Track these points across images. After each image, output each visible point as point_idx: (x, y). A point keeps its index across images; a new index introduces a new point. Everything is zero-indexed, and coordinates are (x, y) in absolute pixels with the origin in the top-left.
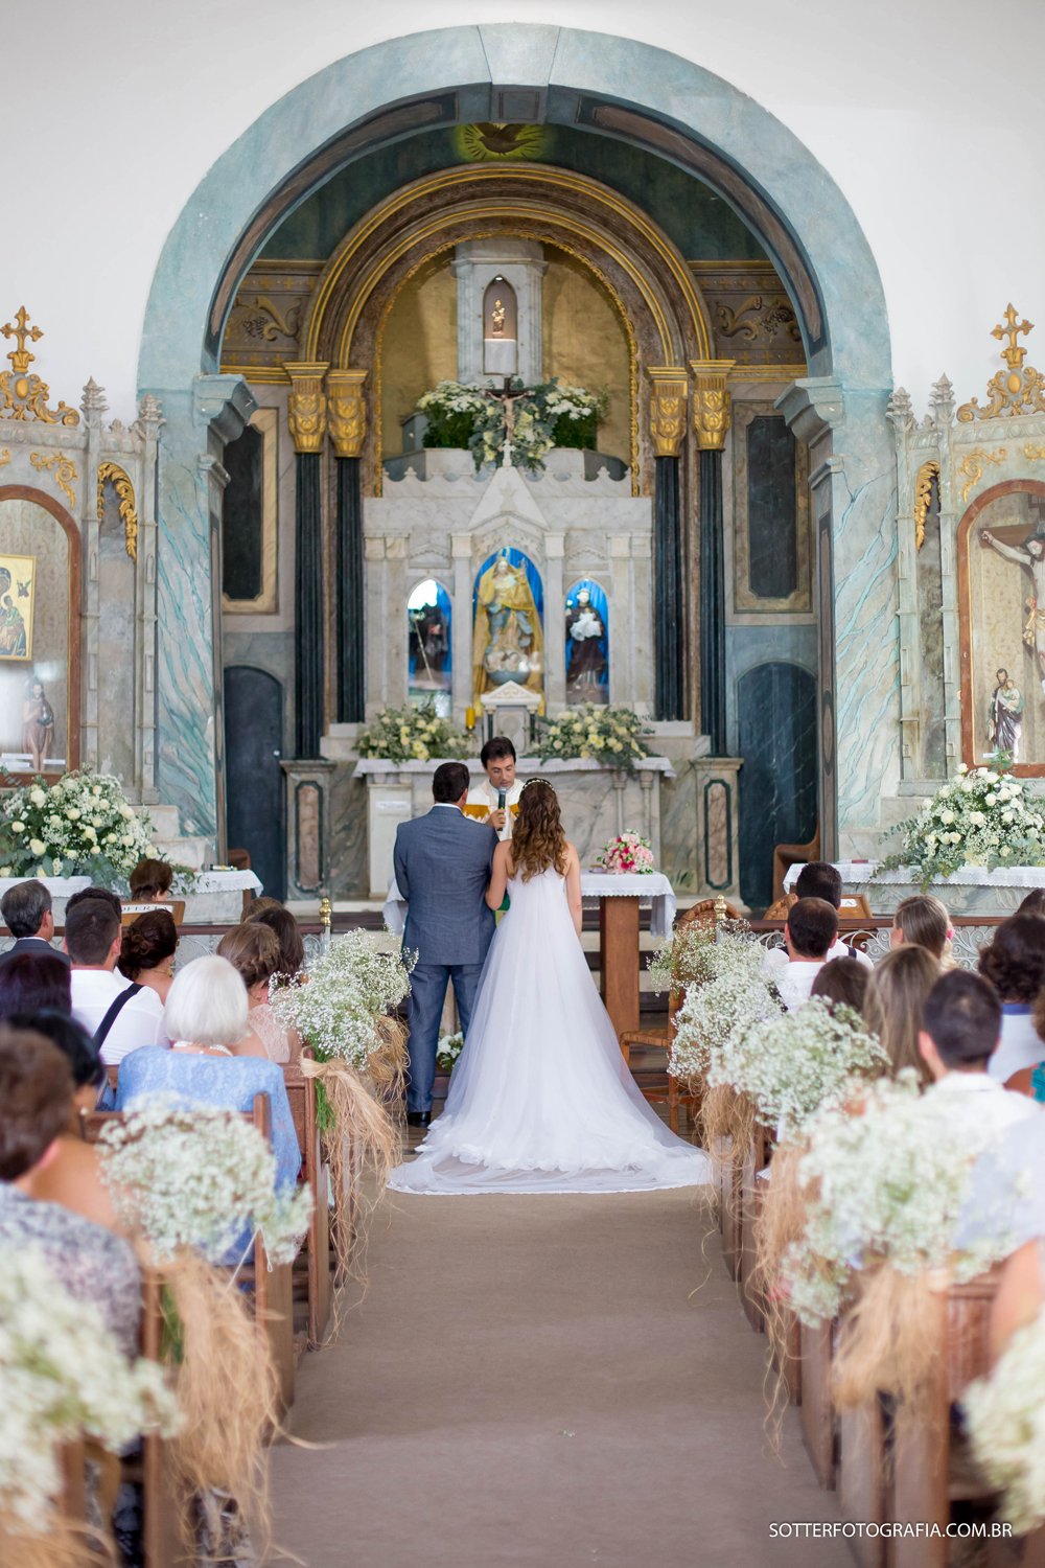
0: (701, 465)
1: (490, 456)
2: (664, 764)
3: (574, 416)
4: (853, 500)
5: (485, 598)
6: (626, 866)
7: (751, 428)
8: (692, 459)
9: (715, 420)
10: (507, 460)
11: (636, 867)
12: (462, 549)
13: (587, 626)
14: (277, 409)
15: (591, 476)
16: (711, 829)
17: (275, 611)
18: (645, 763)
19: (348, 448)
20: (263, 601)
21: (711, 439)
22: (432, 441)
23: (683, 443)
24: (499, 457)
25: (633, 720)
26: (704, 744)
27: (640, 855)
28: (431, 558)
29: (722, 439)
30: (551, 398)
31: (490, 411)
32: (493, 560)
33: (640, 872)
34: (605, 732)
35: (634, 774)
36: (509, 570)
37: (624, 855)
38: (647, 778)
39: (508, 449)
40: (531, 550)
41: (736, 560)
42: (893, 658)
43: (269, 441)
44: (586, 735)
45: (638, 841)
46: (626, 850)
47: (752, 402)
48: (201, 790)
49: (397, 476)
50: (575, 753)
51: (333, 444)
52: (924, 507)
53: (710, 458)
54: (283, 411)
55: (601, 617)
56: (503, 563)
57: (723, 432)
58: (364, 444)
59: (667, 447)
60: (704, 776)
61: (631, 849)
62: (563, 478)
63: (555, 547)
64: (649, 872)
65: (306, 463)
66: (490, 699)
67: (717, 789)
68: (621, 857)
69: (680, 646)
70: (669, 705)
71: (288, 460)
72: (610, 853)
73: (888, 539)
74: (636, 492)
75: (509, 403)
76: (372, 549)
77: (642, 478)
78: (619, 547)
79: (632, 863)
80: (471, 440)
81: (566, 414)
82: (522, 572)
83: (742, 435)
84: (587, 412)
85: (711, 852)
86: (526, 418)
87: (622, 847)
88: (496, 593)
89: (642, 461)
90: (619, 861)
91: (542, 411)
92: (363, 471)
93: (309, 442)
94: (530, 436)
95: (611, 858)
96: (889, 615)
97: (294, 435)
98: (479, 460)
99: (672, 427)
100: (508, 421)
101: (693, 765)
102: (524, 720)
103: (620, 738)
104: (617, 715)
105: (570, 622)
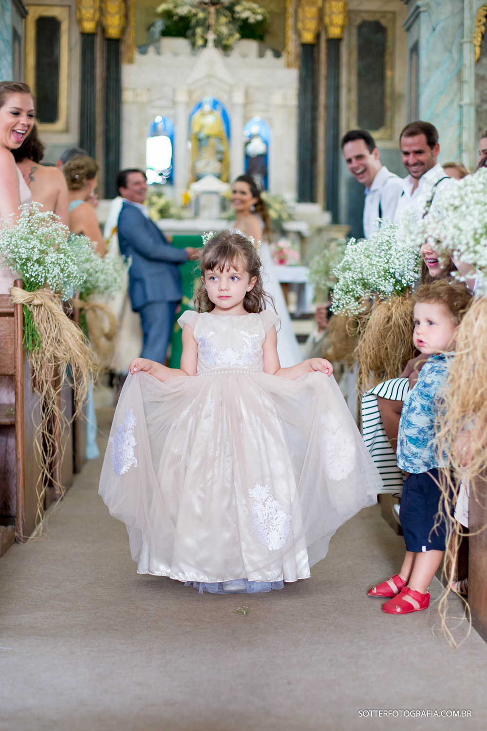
0: (329, 48)
1: (200, 42)
2: (302, 226)
3: (252, 21)
4: (434, 30)
5: (196, 129)
7: (360, 27)
8: (323, 45)
9: (338, 19)
10: (210, 44)
12: (182, 97)
13: (256, 148)
14: (70, 7)
15: (261, 55)
17: (67, 131)
18: (290, 226)
19: (113, 32)
20: (60, 125)
21: (335, 32)
22: (166, 33)
23: (318, 36)
24: (206, 41)
25: (283, 202)
26: (326, 218)
28: (163, 103)
29: (342, 32)
30: (238, 8)
31: (201, 15)
32: (200, 106)
35: (284, 233)
36: (211, 112)
38: (291, 235)
39: (211, 37)
40: (224, 98)
41: (349, 107)
42: (456, 134)
43: (64, 27)
46: (281, 252)
47: (360, 12)
49: (144, 52)
51: (104, 30)
52: (480, 35)
53: (335, 44)
54: (74, 8)
55: (266, 143)
56: (207, 107)
57: (343, 27)
58: (123, 31)
59: (308, 37)
60: (326, 236)
62: (244, 56)
63: (239, 97)
65: (87, 39)
66: (197, 187)
69: (313, 159)
70: (306, 194)
71: (76, 38)
73: (456, 56)
74: (289, 65)
75: (212, 9)
76: (127, 96)
77: (292, 58)
78: (277, 98)
80: (189, 32)
81: (247, 19)
82: (218, 113)
83: (354, 31)
84: (259, 18)
86: (223, 20)
87: (279, 250)
88: (202, 127)
89: (292, 46)
91: (233, 17)
92: (123, 48)
93: (89, 26)
94: (224, 30)
96: (455, 106)
97: (80, 22)
98: (193, 44)
99: (312, 25)
100: (212, 20)
101: (320, 231)
102: (216, 200)
103: (276, 211)
104: (275, 198)
105: (247, 144)
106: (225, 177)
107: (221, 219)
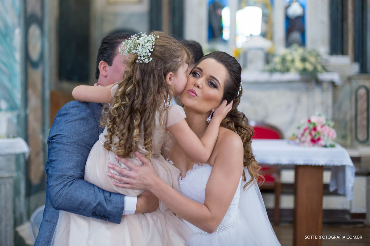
2: (335, 77)
6: (314, 141)
11: (322, 142)
13: (295, 10)
16: (359, 112)
17: (140, 2)
18: (324, 76)
25: (318, 55)
26: (355, 68)
27: (326, 133)
33: (325, 146)
34: (304, 60)
35: (319, 83)
37: (313, 133)
38: (325, 86)
44: (293, 61)
45: (324, 122)
46: (315, 129)
48: (10, 80)
50: (287, 70)
55: (303, 7)
60: (355, 84)
61: (319, 128)
64: (332, 146)
66: (245, 44)
67: (362, 92)
68: (310, 134)
70: (337, 47)
72: (302, 131)
79: (319, 139)
85: (359, 124)
87: (311, 127)
90: (309, 138)
95: (303, 135)
101: (350, 79)
102: (261, 55)
103: (312, 63)
104: (310, 53)
105: (287, 8)
106: (269, 36)
107: (264, 71)
